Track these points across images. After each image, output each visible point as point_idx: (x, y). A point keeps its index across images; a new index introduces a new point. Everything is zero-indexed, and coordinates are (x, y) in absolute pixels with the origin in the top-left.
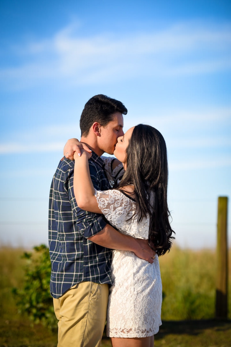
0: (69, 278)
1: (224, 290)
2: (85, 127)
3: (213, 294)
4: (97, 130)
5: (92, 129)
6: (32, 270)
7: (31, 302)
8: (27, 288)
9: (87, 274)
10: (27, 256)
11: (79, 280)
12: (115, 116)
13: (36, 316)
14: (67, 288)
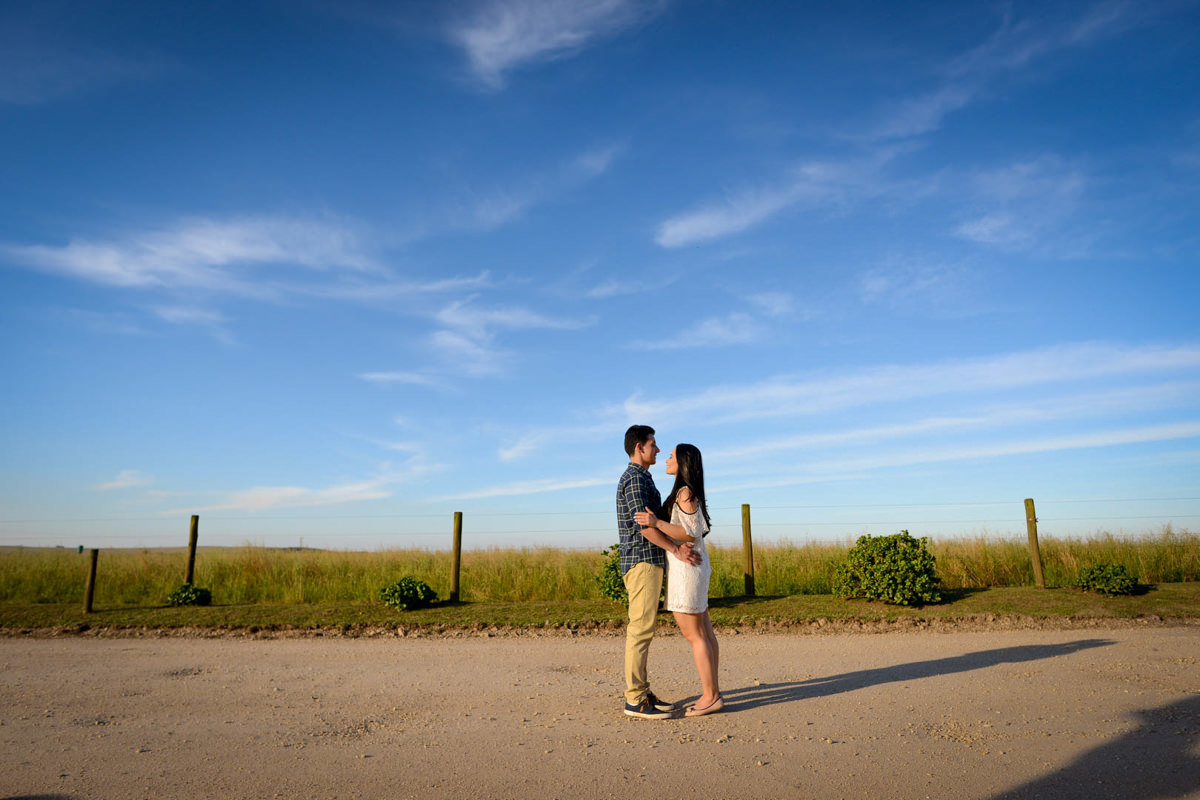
0: (629, 560)
1: (750, 574)
2: (630, 450)
3: (743, 577)
4: (641, 449)
5: (637, 449)
6: (610, 564)
7: (610, 587)
8: (607, 577)
9: (642, 557)
10: (606, 553)
11: (636, 562)
12: (649, 436)
13: (614, 596)
14: (628, 568)
